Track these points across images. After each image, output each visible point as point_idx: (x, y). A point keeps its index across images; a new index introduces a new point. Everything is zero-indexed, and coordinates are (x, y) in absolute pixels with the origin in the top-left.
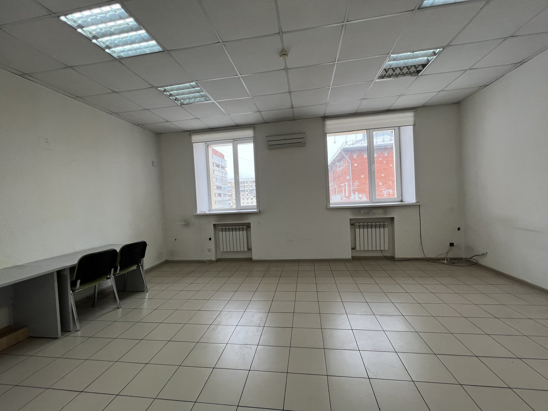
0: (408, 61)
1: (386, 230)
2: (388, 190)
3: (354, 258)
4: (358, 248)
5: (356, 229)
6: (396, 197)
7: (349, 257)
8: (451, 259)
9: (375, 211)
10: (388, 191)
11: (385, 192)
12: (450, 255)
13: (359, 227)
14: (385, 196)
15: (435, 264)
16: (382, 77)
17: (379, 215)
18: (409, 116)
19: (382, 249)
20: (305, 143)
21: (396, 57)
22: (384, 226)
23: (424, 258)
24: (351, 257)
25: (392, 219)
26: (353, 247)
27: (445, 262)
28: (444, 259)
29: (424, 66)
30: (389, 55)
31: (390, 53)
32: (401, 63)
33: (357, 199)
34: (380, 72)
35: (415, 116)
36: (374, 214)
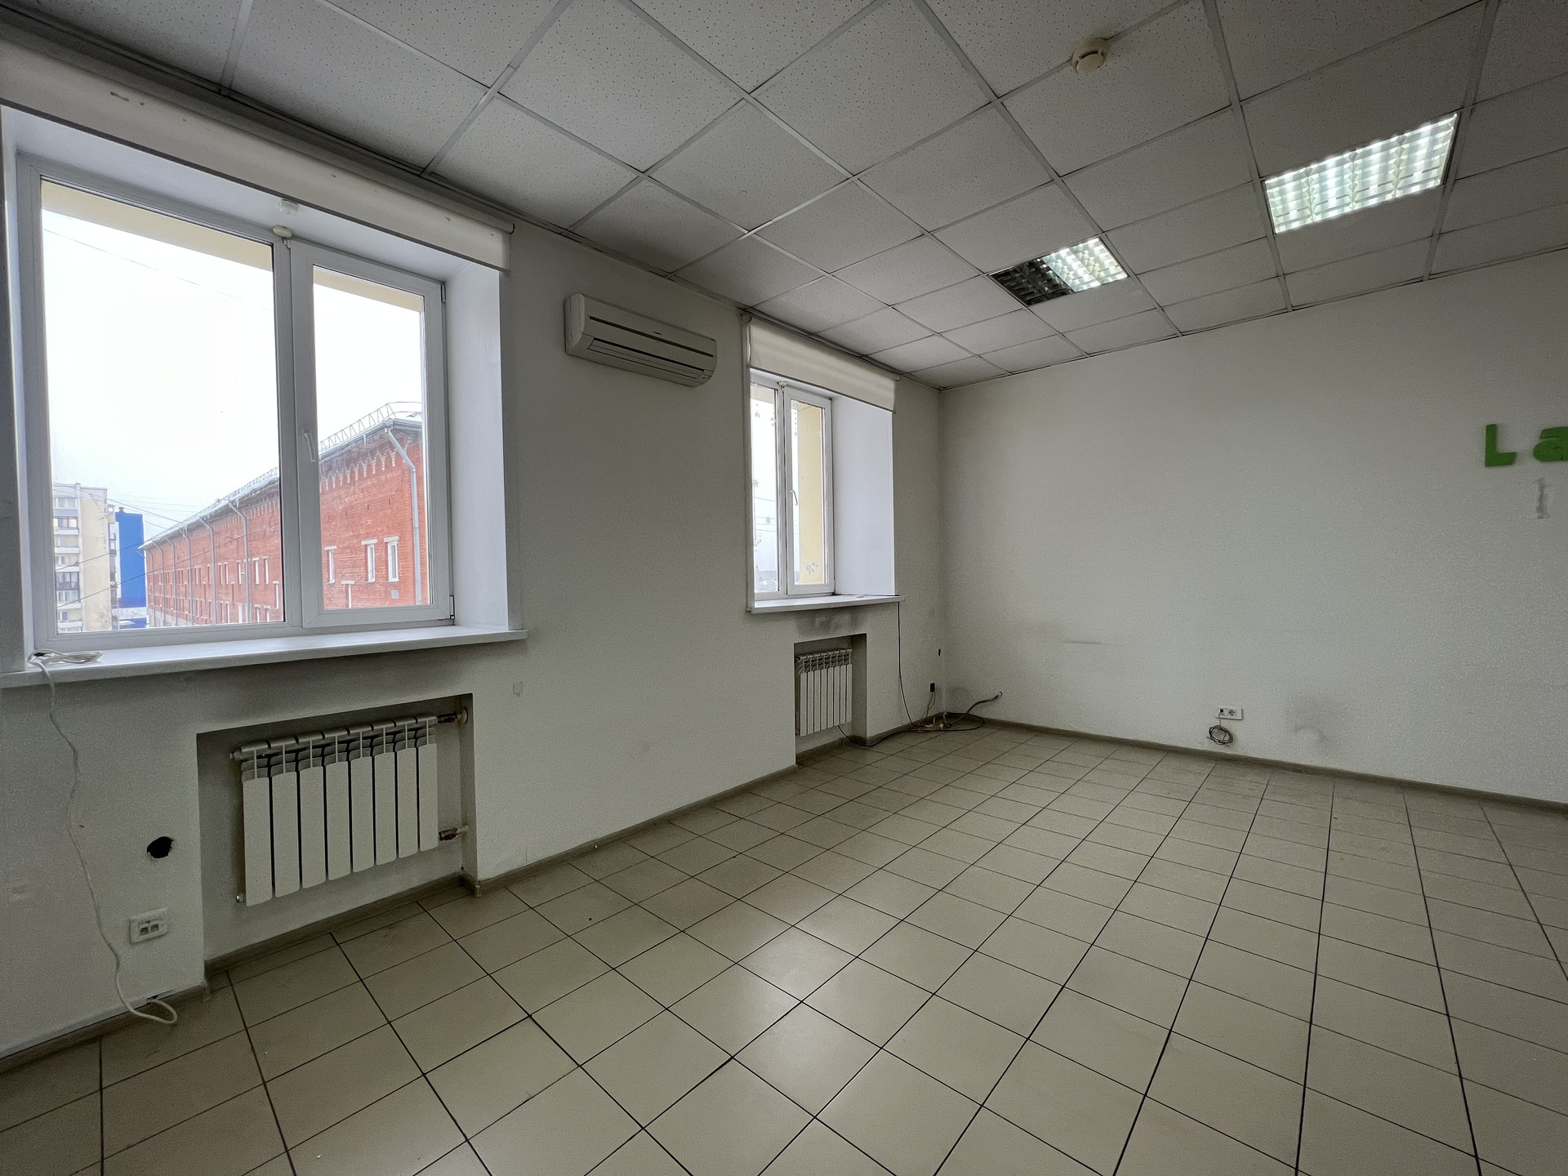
1: (849, 668)
3: (801, 761)
4: (804, 729)
5: (803, 674)
7: (792, 760)
9: (837, 619)
12: (932, 711)
13: (809, 666)
17: (842, 628)
18: (885, 387)
19: (843, 720)
20: (712, 375)
22: (846, 658)
25: (862, 638)
27: (928, 726)
35: (897, 391)
36: (837, 627)
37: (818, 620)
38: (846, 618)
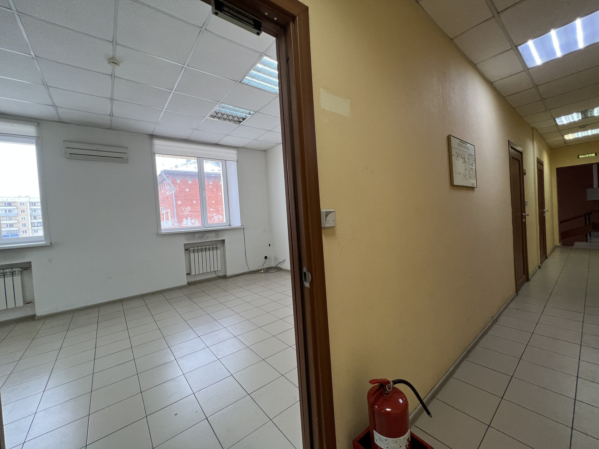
0: (233, 112)
1: (219, 251)
2: (218, 215)
3: (189, 284)
4: (193, 273)
5: (191, 254)
6: (225, 222)
7: (185, 283)
8: (266, 269)
9: (207, 235)
10: (218, 217)
11: (216, 218)
12: (266, 266)
13: (194, 251)
14: (215, 221)
15: (256, 274)
16: (213, 116)
17: (212, 238)
18: (233, 154)
19: (216, 270)
20: (127, 160)
21: (225, 106)
22: (217, 248)
23: (248, 272)
24: (186, 283)
25: (223, 241)
26: (188, 272)
27: (263, 271)
28: (261, 270)
29: (244, 119)
30: (219, 103)
31: (220, 102)
32: (228, 112)
33: (190, 225)
34: (212, 112)
35: (237, 154)
36: (207, 238)
37: (196, 236)
38: (213, 234)
